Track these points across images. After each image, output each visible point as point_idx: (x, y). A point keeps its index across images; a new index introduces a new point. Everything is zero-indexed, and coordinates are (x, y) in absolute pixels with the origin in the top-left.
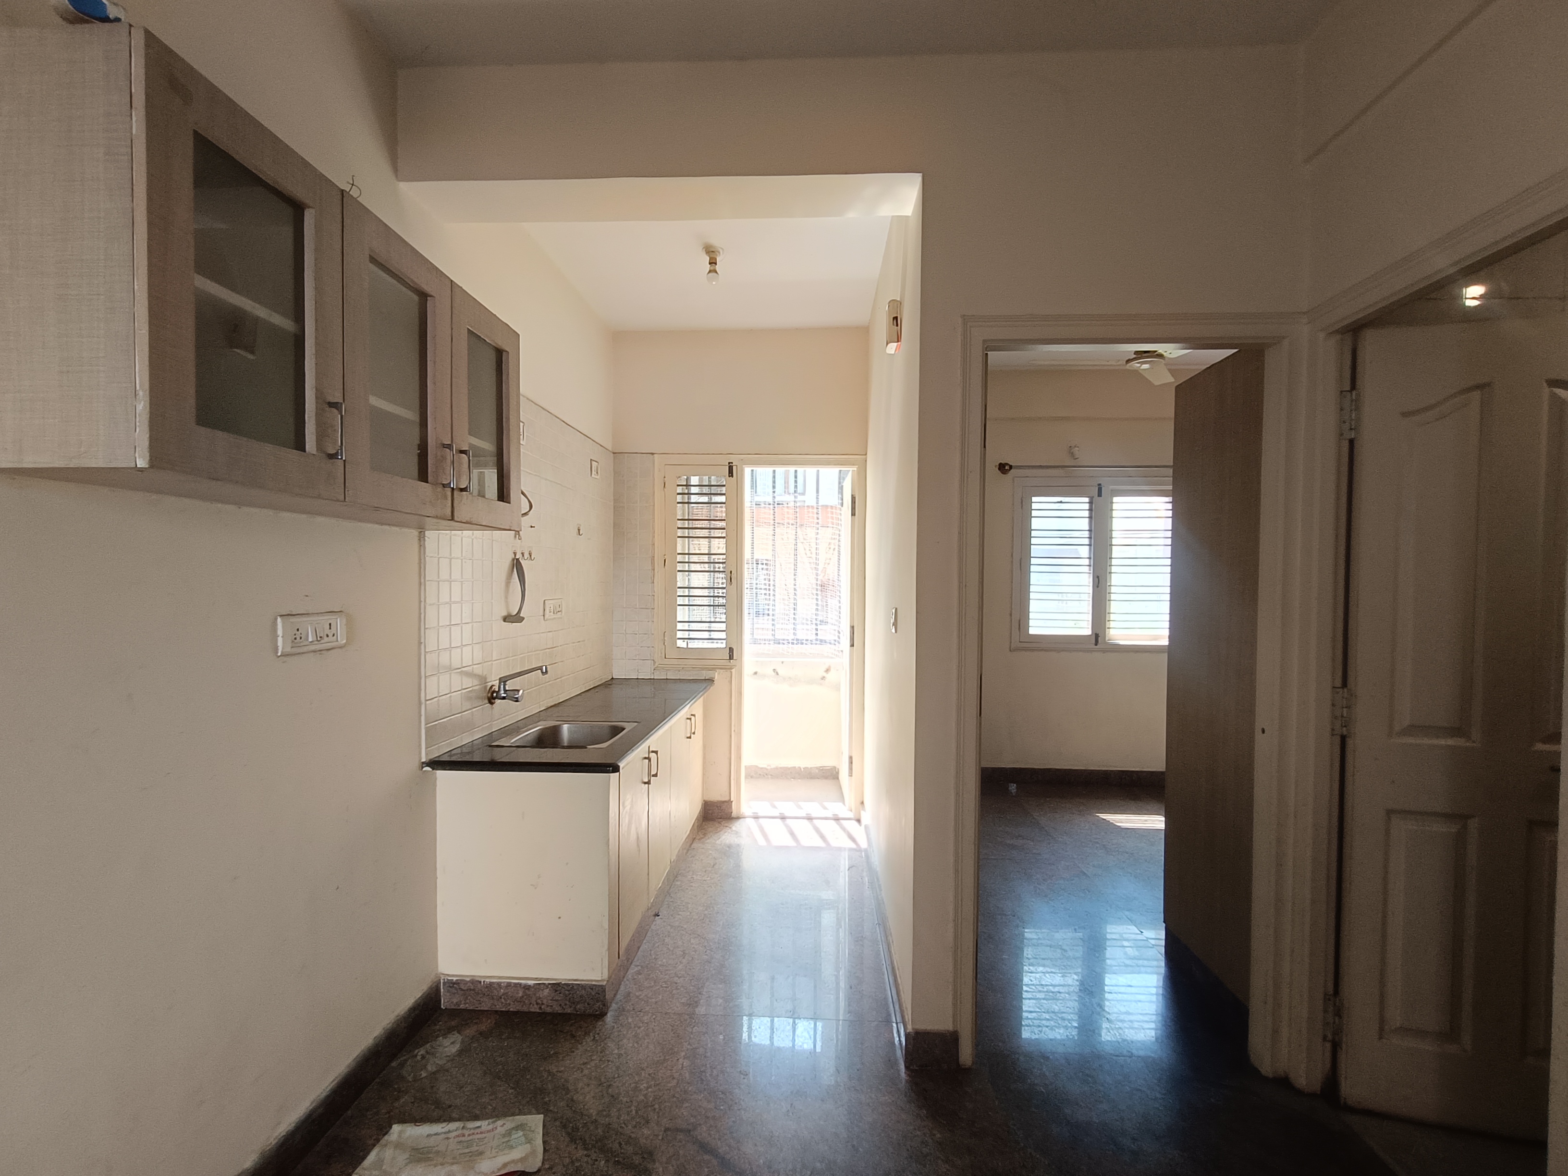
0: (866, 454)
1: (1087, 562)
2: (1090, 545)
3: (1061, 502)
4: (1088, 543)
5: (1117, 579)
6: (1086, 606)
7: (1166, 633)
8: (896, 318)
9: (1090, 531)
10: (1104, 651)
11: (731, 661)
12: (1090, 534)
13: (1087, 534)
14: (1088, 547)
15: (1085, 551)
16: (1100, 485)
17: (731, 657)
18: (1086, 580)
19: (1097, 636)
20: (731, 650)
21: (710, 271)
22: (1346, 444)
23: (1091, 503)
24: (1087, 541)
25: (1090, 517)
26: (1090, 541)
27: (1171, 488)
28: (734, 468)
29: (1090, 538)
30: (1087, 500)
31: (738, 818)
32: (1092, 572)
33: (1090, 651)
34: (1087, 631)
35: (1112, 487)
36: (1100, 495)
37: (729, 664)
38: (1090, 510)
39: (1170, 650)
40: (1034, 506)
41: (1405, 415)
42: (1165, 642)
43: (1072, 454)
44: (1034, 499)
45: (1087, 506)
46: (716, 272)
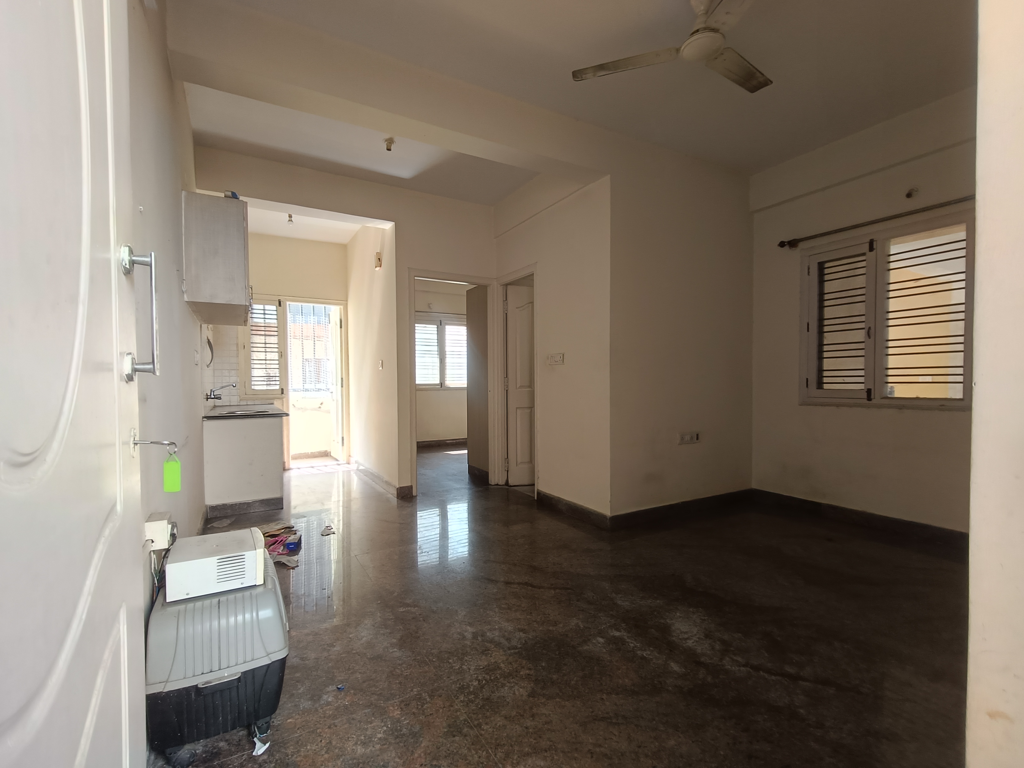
0: (347, 301)
1: (437, 353)
2: (438, 346)
3: (426, 327)
4: (437, 345)
5: (448, 360)
6: (437, 372)
7: (466, 382)
8: (379, 259)
9: (438, 340)
10: (444, 390)
11: (283, 395)
12: (438, 341)
13: (436, 341)
14: (437, 347)
15: (436, 348)
16: (441, 320)
17: (282, 393)
18: (437, 361)
19: (442, 384)
20: (282, 389)
21: (289, 221)
22: (505, 314)
23: (437, 328)
24: (436, 344)
25: (438, 334)
26: (438, 344)
27: (466, 323)
28: (282, 302)
29: (438, 343)
30: (436, 326)
31: (289, 470)
32: (439, 357)
33: (439, 390)
34: (438, 382)
35: (445, 322)
36: (441, 325)
37: (281, 396)
38: (437, 331)
39: (469, 388)
40: (416, 328)
41: (517, 308)
42: (466, 386)
43: (430, 307)
44: (416, 325)
45: (436, 329)
46: (292, 221)
